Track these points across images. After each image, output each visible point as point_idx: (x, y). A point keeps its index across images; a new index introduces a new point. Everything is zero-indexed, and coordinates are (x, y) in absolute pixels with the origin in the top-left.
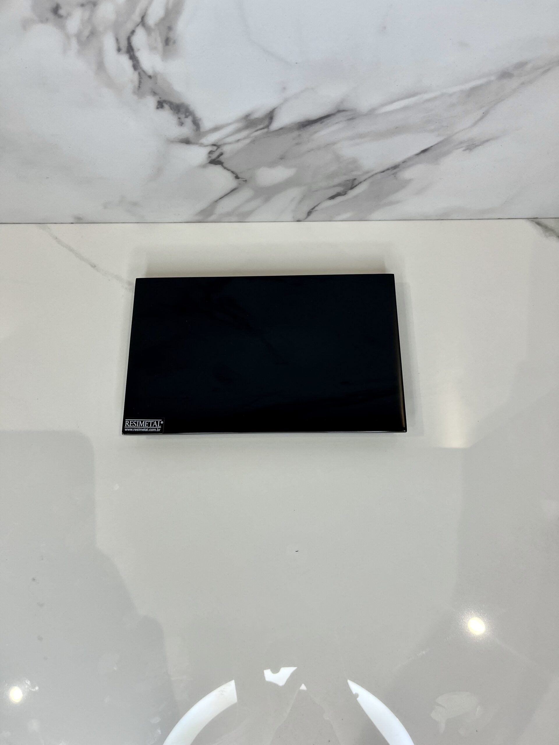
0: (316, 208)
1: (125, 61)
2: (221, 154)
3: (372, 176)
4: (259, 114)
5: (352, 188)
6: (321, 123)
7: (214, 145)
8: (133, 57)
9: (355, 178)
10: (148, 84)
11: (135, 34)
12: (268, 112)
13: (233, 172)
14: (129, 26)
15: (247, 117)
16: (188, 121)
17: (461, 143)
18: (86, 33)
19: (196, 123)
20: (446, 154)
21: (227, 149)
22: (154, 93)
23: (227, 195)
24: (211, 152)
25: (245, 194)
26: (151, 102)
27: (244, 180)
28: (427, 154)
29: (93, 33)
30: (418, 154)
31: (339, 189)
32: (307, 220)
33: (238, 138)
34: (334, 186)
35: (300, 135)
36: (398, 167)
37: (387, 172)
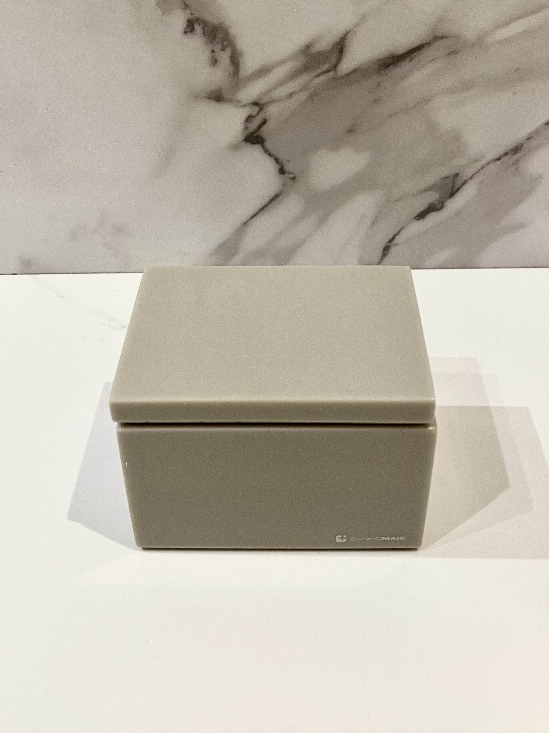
0: (397, 240)
2: (264, 123)
3: (483, 168)
4: (324, 44)
5: (452, 195)
6: (412, 59)
7: (255, 104)
9: (456, 172)
12: (338, 39)
13: (276, 159)
15: (308, 47)
16: (225, 57)
19: (235, 61)
21: (272, 112)
22: (186, 6)
23: (262, 210)
24: (249, 119)
26: (179, 19)
30: (548, 124)
31: (432, 197)
33: (291, 90)
34: (425, 190)
35: (379, 84)
36: (521, 149)
37: (504, 159)
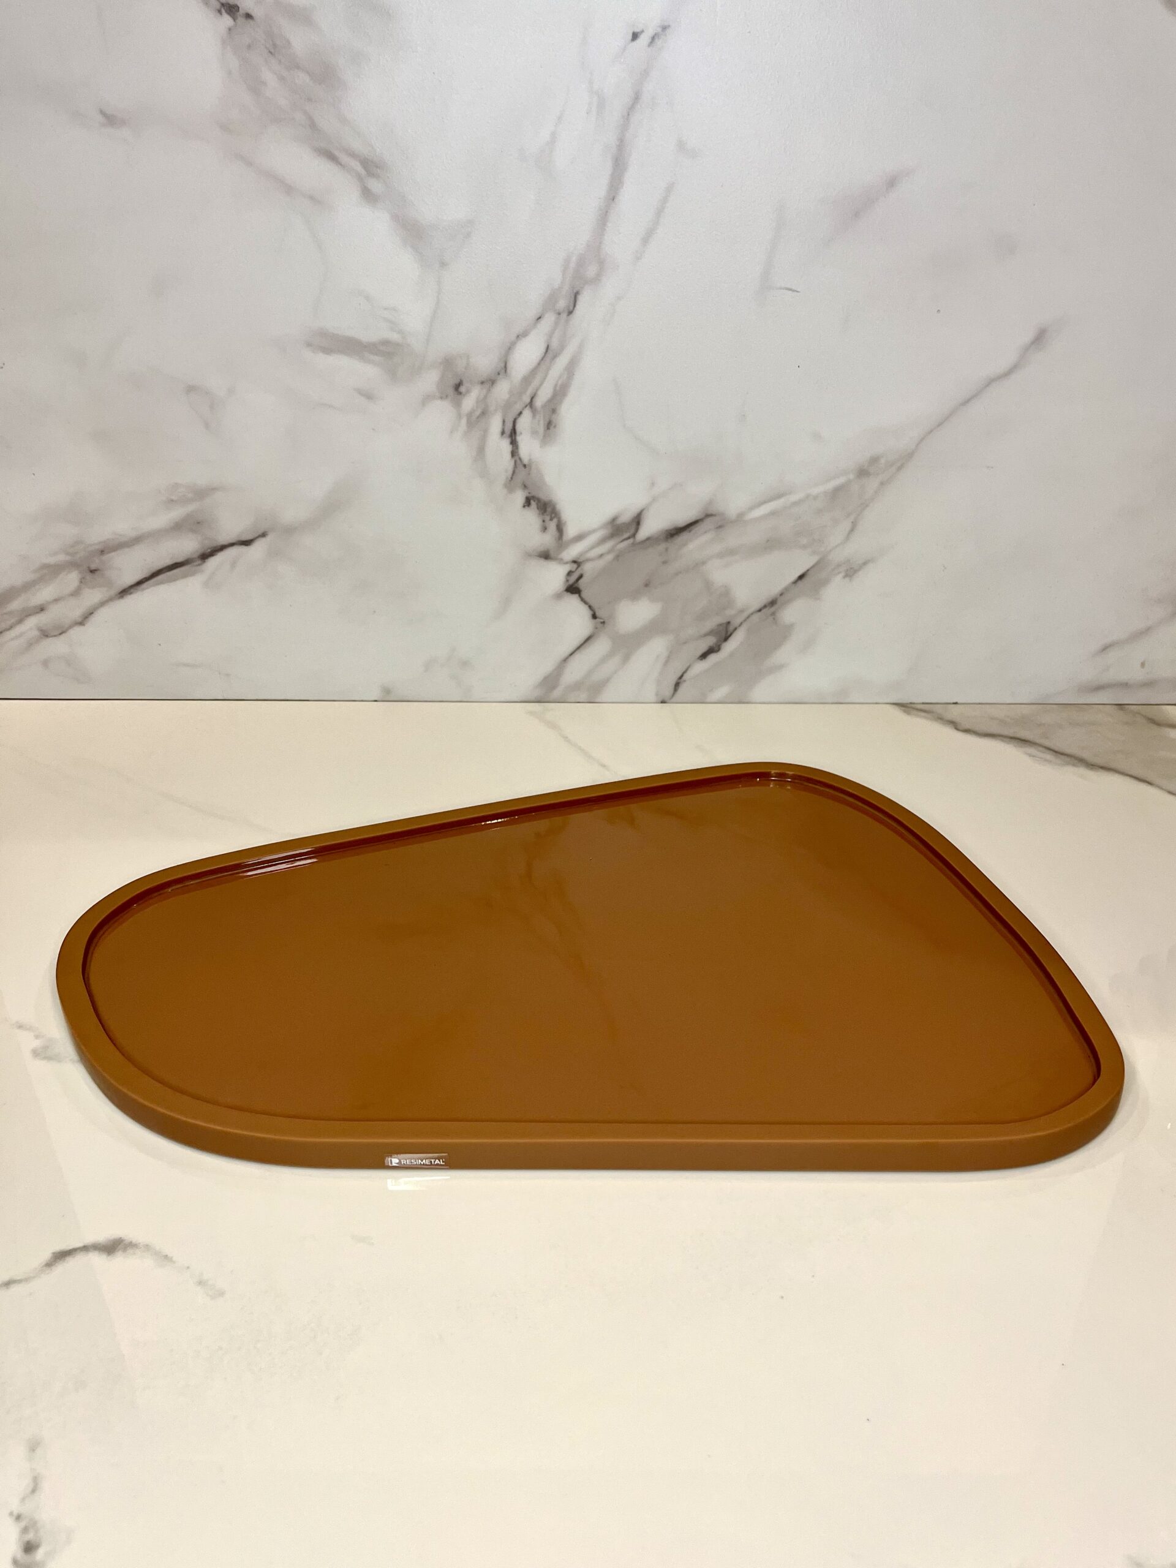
0: (684, 678)
1: (505, 445)
2: (581, 577)
3: (748, 617)
4: (626, 517)
5: (726, 639)
6: (690, 531)
7: (575, 562)
8: (514, 443)
9: (728, 621)
10: (522, 474)
11: (522, 416)
12: (635, 515)
13: (590, 607)
14: (518, 407)
15: (614, 520)
16: (552, 526)
17: (839, 566)
18: (478, 413)
19: (560, 529)
20: (825, 582)
21: (588, 568)
22: (525, 487)
23: (578, 648)
24: (570, 573)
25: (601, 647)
26: (520, 497)
27: (602, 621)
28: (805, 580)
29: (484, 413)
30: (795, 582)
31: (711, 641)
32: (674, 699)
33: (600, 553)
34: (706, 635)
35: (667, 549)
36: (776, 603)
37: (764, 611)
